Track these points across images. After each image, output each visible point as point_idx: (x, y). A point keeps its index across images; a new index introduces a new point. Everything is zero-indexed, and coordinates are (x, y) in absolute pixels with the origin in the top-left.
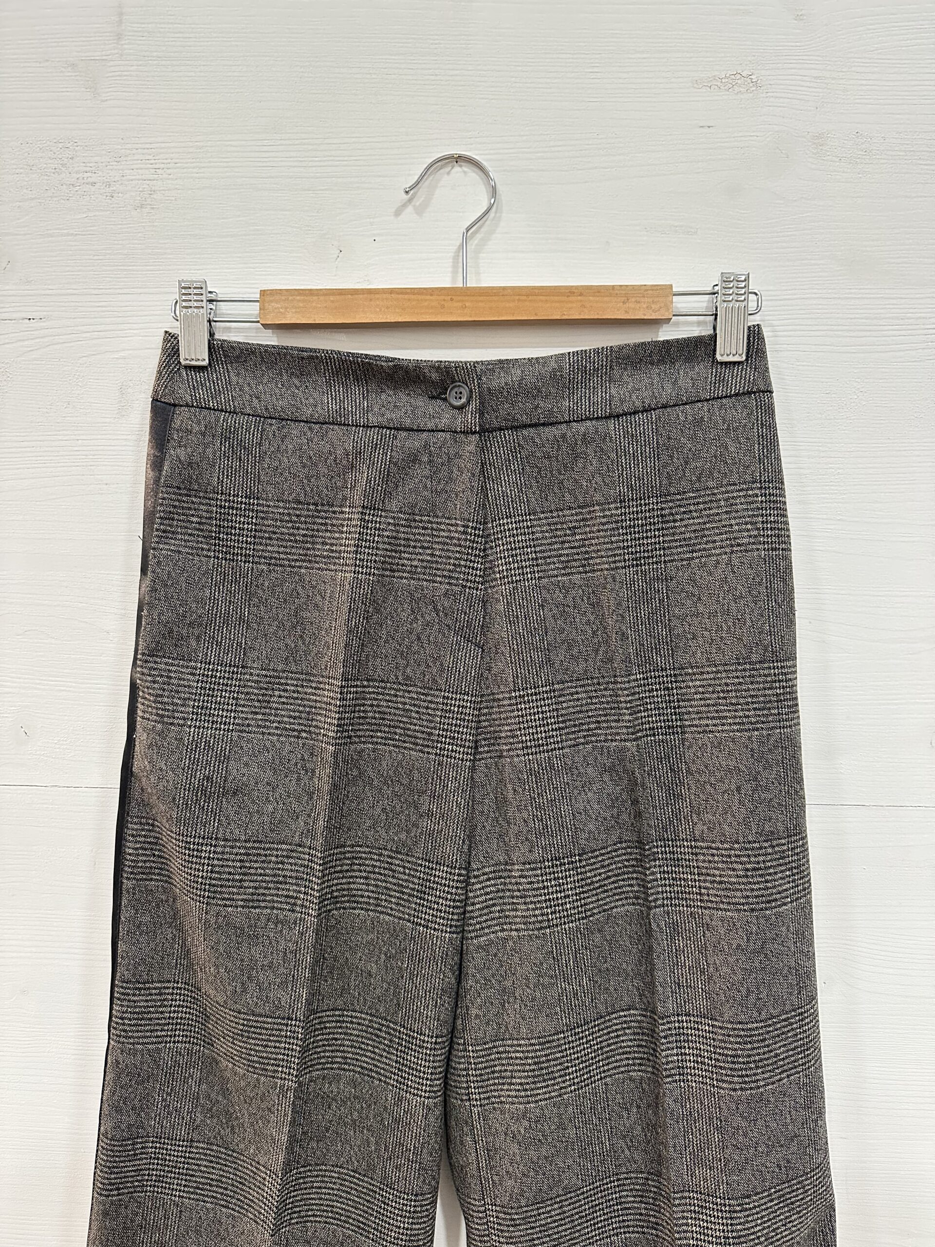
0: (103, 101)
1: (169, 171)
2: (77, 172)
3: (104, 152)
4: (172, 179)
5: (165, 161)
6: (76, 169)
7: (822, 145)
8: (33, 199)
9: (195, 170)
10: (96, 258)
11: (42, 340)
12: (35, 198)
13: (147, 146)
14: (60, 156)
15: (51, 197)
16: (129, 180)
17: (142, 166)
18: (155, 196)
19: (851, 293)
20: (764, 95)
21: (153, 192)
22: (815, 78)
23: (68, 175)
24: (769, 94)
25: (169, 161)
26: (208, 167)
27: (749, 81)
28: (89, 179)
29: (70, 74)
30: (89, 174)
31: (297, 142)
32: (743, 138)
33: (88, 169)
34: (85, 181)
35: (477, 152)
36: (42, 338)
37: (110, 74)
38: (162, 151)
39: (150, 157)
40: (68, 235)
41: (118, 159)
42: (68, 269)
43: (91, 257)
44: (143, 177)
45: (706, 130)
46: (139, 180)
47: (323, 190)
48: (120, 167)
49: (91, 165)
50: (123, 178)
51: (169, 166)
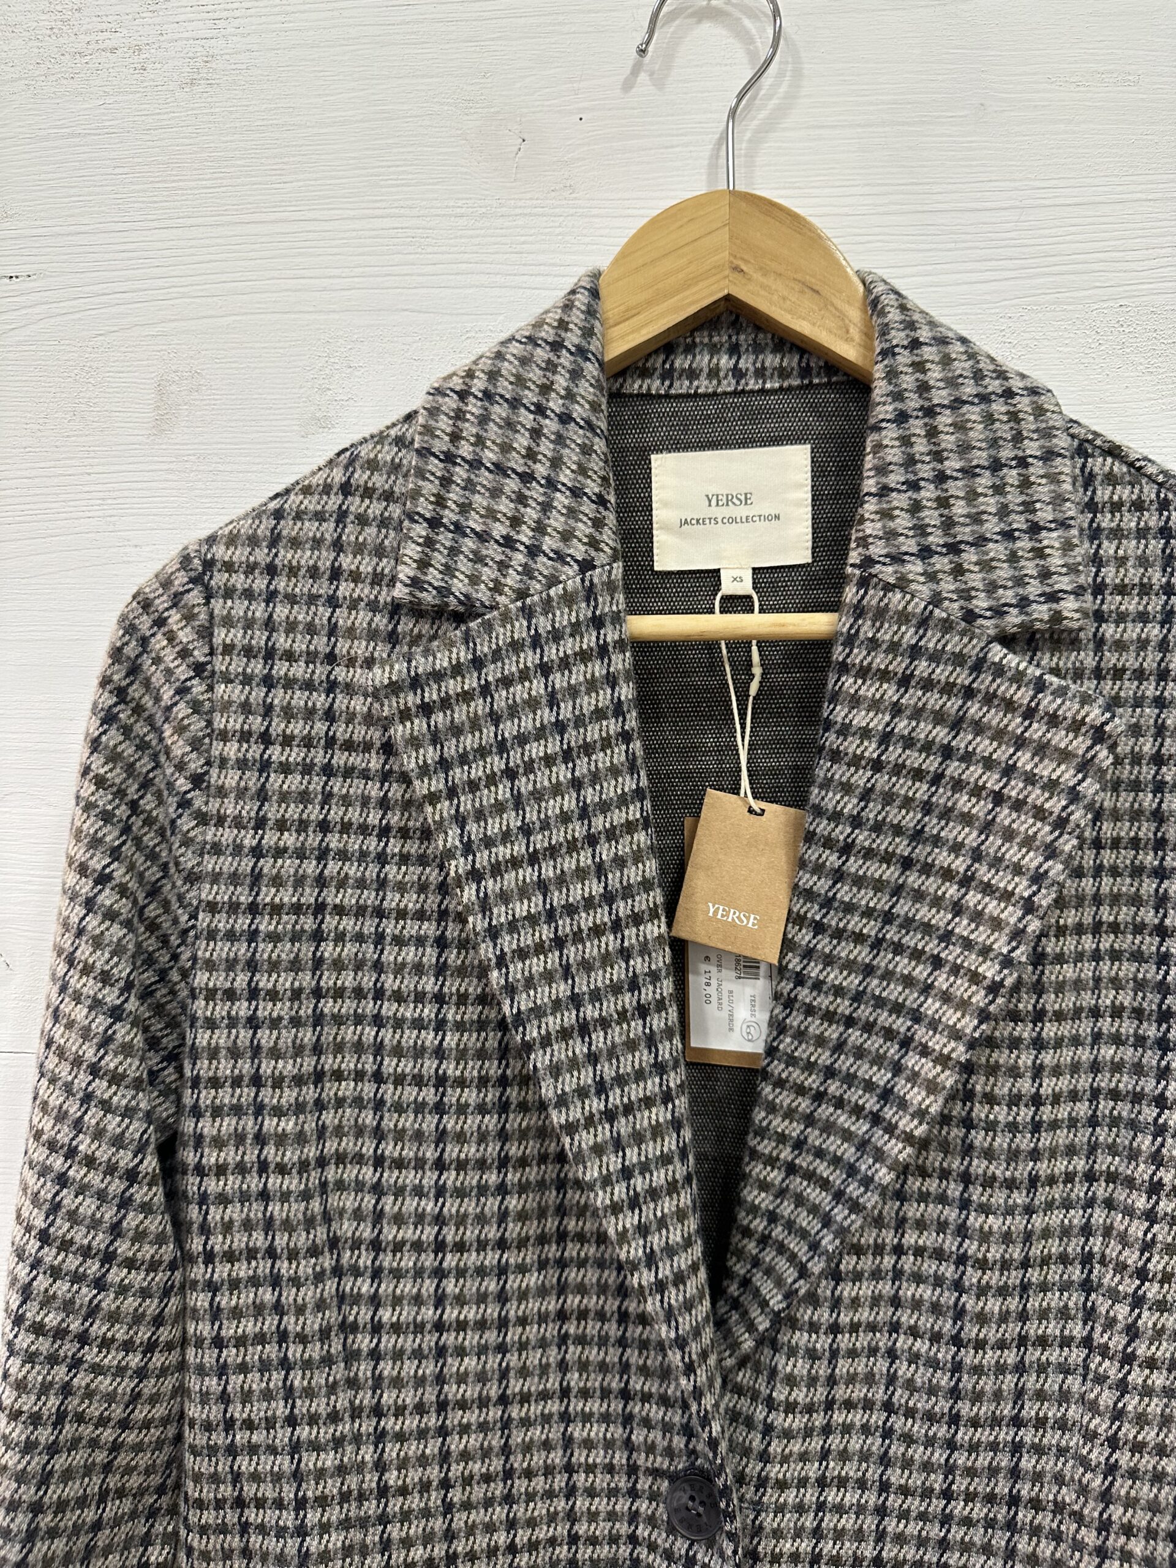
1: (236, 23)
2: (87, 32)
4: (243, 36)
6: (85, 27)
9: (280, 18)
10: (117, 171)
11: (29, 310)
16: (172, 41)
18: (214, 65)
21: (209, 58)
28: (109, 44)
30: (106, 34)
33: (104, 26)
34: (102, 46)
40: (72, 135)
42: (72, 191)
43: (110, 171)
44: (195, 34)
46: (188, 39)
47: (493, 39)
48: (157, 20)
49: (110, 19)
50: (161, 38)
51: (237, 13)
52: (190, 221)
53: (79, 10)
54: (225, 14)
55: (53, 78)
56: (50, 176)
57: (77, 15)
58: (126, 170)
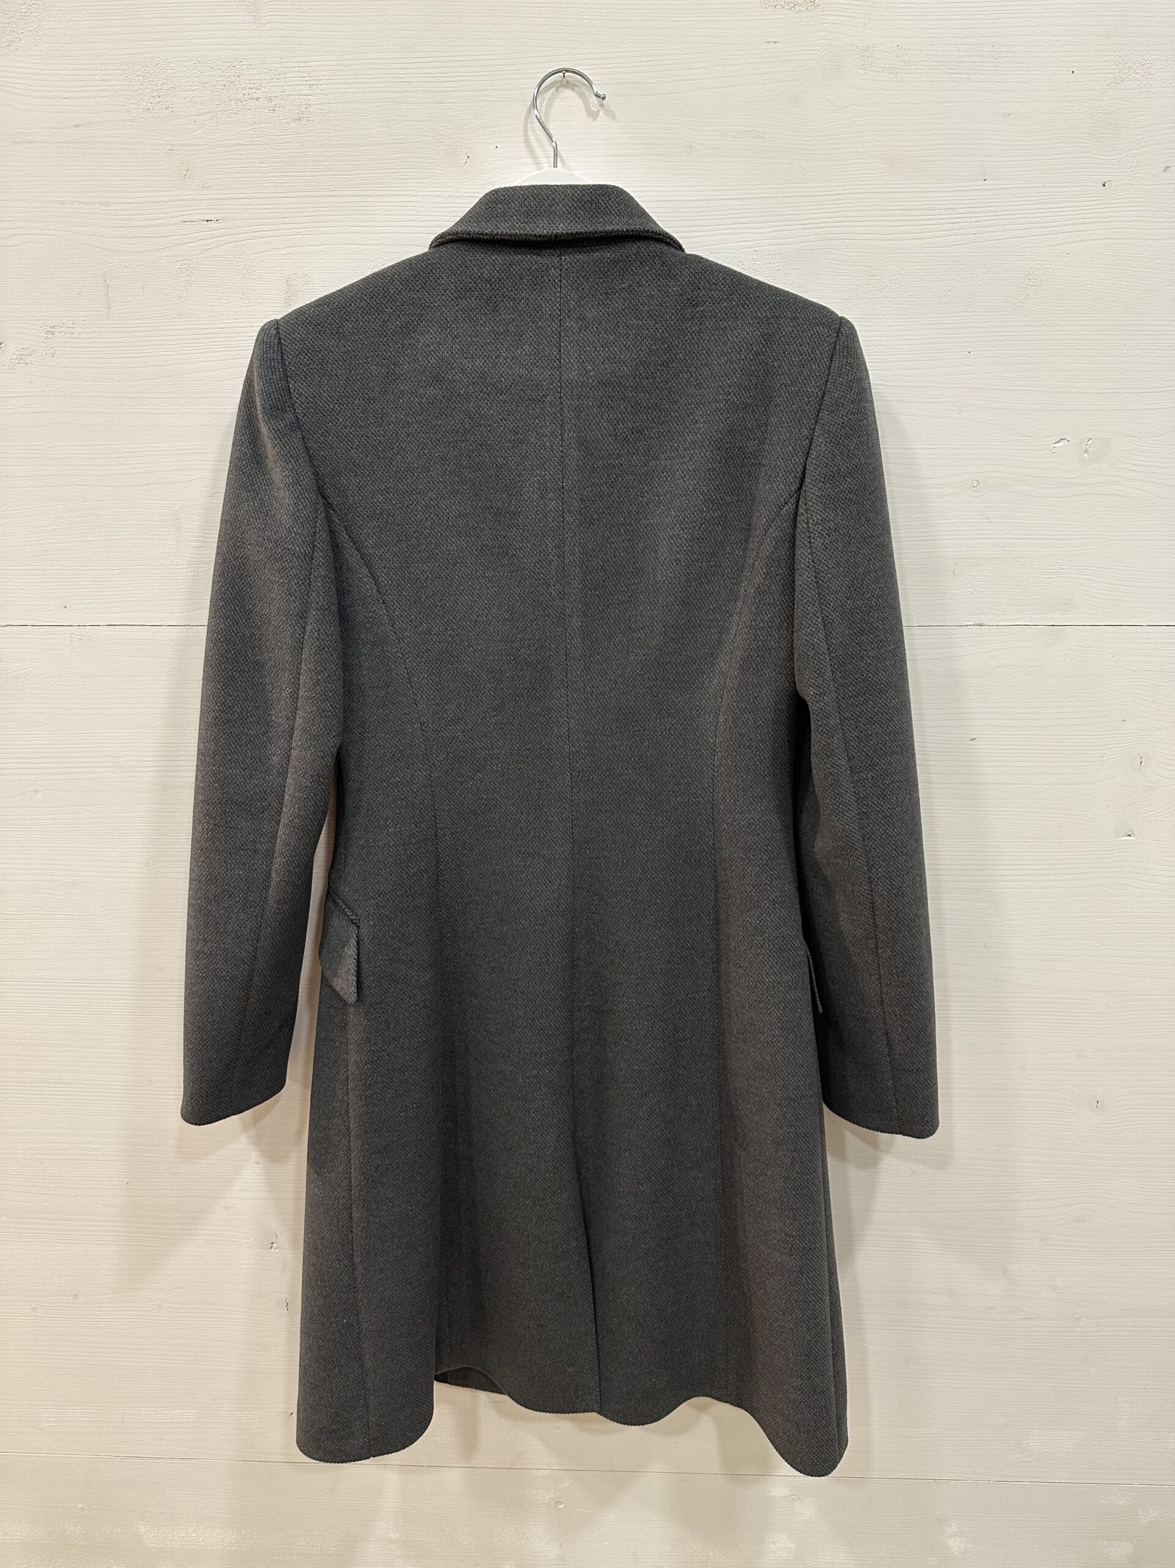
0: (263, 24)
3: (266, 71)
5: (318, 78)
7: (868, 58)
8: (206, 113)
12: (208, 113)
13: (302, 64)
14: (228, 74)
15: (222, 111)
17: (297, 82)
19: (892, 188)
20: (820, 13)
23: (236, 91)
24: (824, 13)
25: (322, 78)
26: (355, 83)
27: (808, 2)
31: (429, 60)
32: (803, 52)
35: (581, 68)
36: (218, 237)
38: (315, 69)
39: (305, 75)
41: (278, 77)
45: (772, 45)
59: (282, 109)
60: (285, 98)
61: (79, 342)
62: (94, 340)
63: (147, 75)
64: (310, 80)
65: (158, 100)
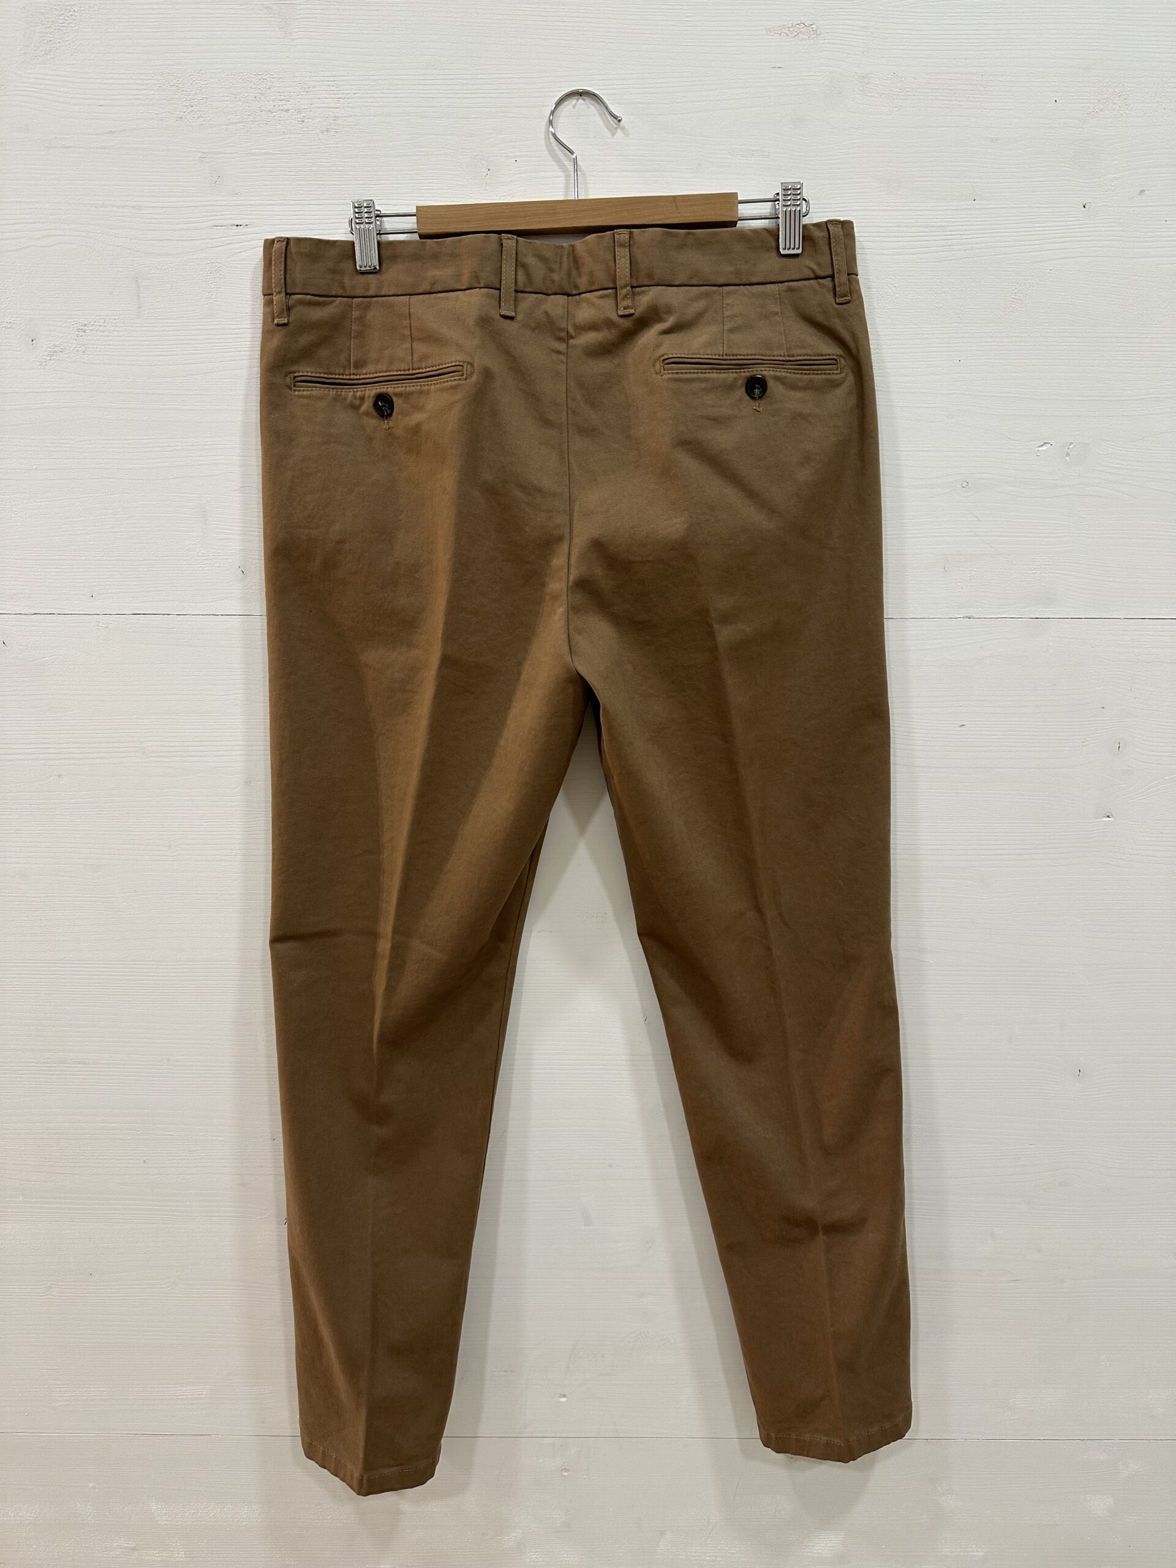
0: (293, 40)
2: (274, 100)
3: (295, 84)
4: (352, 107)
5: (346, 92)
6: (273, 98)
7: (867, 84)
8: (237, 123)
9: (370, 100)
10: (292, 173)
11: (247, 243)
13: (331, 79)
14: (259, 87)
15: (252, 121)
16: (316, 108)
17: (327, 96)
18: (338, 122)
20: (822, 42)
21: (336, 118)
22: (864, 27)
23: (266, 103)
24: (825, 41)
25: (349, 92)
26: (382, 97)
27: (811, 30)
28: (285, 107)
29: (266, 16)
30: (284, 102)
31: (453, 77)
32: (805, 78)
33: (282, 98)
34: (281, 108)
35: (596, 87)
36: (248, 241)
37: (299, 16)
38: (343, 83)
39: (333, 88)
41: (308, 90)
42: (268, 183)
43: (287, 173)
44: (329, 105)
45: (778, 70)
46: (325, 108)
47: (474, 118)
48: (309, 97)
49: (284, 94)
50: (312, 106)
51: (349, 96)
52: (328, 202)
53: (269, 88)
54: (344, 96)
55: (257, 123)
56: (256, 174)
57: (268, 91)
58: (294, 173)
59: (311, 120)
60: (313, 110)
61: (109, 340)
62: (124, 338)
63: (180, 86)
64: (338, 94)
65: (191, 109)
